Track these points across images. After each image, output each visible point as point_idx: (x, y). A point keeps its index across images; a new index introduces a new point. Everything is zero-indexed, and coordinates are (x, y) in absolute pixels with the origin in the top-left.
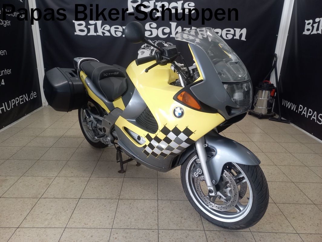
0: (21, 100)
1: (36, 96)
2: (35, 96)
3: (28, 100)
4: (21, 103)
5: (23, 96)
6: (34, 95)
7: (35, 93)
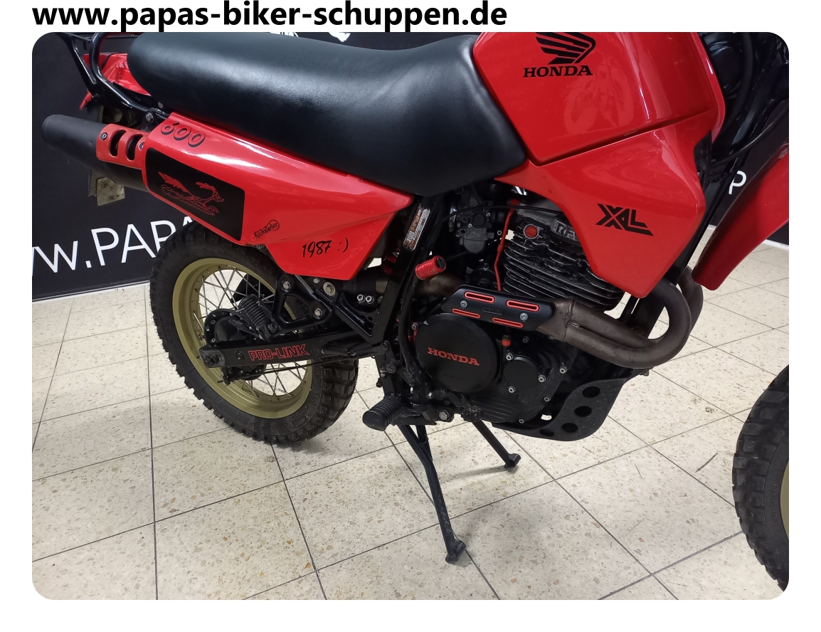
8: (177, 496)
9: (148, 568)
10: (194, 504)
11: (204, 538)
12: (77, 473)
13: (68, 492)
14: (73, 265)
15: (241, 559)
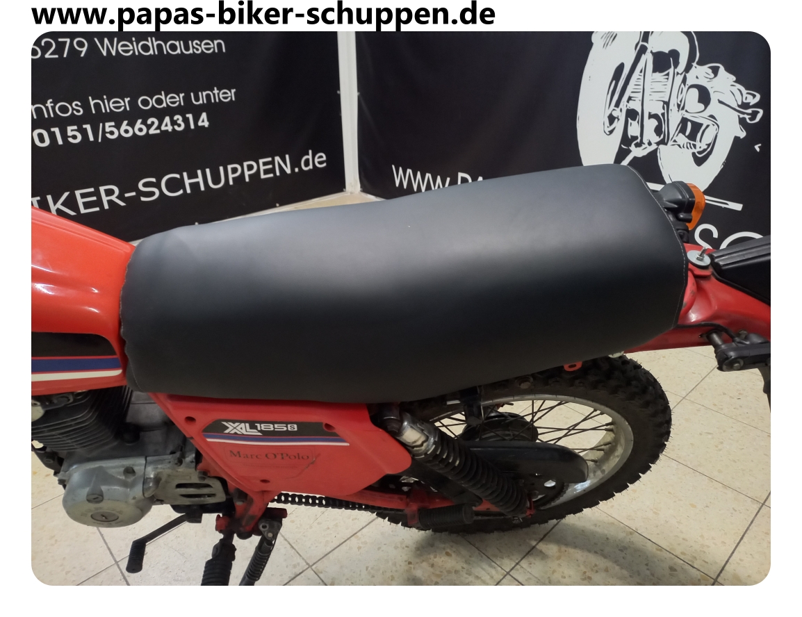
0: (262, 168)
1: (325, 165)
2: (320, 163)
3: (288, 171)
4: (263, 176)
5: (273, 160)
6: (317, 160)
7: (321, 157)
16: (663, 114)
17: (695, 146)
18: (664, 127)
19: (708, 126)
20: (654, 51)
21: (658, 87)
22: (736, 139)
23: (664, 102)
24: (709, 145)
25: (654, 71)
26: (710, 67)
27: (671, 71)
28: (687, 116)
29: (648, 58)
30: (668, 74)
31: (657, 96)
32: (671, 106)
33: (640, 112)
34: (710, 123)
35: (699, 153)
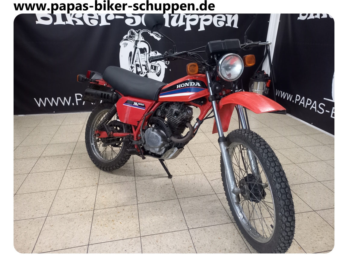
8: (74, 165)
9: (61, 178)
10: (77, 167)
11: (76, 175)
12: (52, 157)
13: (49, 160)
14: (69, 104)
15: (82, 180)
16: (146, 65)
17: (156, 72)
18: (147, 68)
19: (158, 66)
20: (139, 48)
21: (143, 57)
22: (166, 69)
23: (146, 61)
24: (159, 71)
25: (141, 53)
26: (155, 52)
27: (145, 53)
28: (152, 64)
29: (138, 50)
30: (145, 54)
31: (143, 60)
32: (148, 62)
33: (140, 65)
34: (158, 65)
35: (158, 73)
